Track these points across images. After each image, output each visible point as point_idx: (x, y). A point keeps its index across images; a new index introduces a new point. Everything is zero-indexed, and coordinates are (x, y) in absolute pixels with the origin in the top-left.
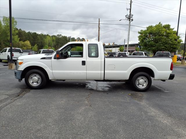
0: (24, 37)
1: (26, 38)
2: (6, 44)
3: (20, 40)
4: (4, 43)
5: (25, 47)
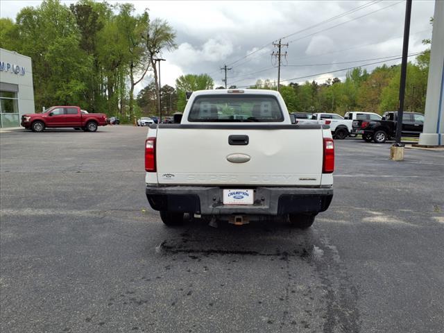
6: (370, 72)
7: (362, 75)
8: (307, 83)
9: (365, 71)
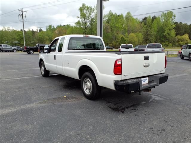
0: (183, 31)
1: (185, 32)
2: (162, 39)
3: (177, 35)
4: (160, 39)
5: (182, 41)
6: (55, 27)
7: (52, 28)
8: (30, 30)
9: (54, 26)
